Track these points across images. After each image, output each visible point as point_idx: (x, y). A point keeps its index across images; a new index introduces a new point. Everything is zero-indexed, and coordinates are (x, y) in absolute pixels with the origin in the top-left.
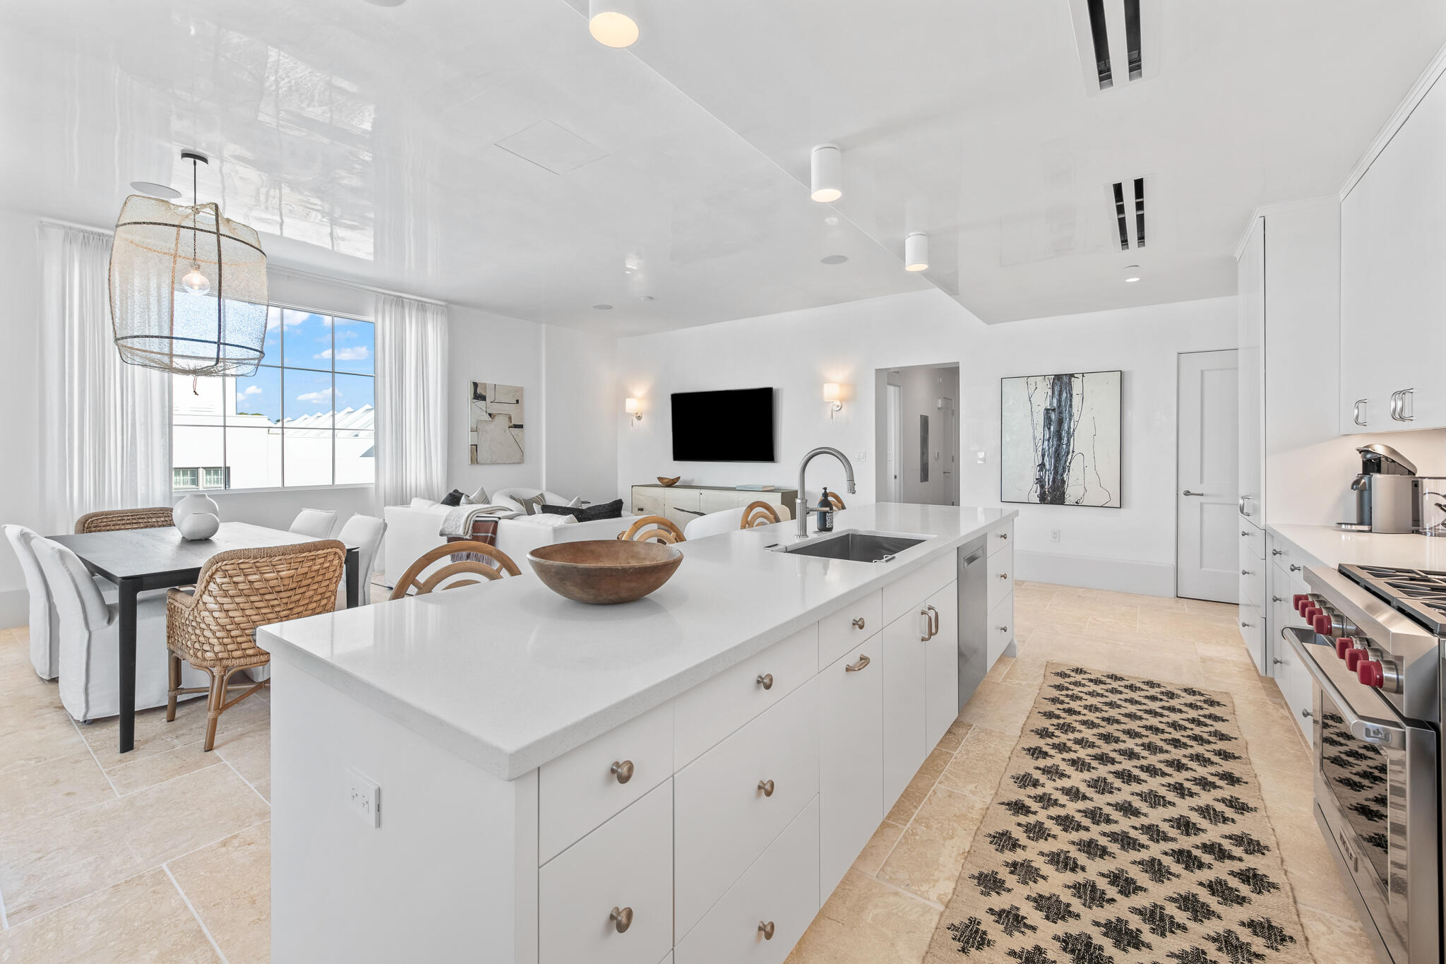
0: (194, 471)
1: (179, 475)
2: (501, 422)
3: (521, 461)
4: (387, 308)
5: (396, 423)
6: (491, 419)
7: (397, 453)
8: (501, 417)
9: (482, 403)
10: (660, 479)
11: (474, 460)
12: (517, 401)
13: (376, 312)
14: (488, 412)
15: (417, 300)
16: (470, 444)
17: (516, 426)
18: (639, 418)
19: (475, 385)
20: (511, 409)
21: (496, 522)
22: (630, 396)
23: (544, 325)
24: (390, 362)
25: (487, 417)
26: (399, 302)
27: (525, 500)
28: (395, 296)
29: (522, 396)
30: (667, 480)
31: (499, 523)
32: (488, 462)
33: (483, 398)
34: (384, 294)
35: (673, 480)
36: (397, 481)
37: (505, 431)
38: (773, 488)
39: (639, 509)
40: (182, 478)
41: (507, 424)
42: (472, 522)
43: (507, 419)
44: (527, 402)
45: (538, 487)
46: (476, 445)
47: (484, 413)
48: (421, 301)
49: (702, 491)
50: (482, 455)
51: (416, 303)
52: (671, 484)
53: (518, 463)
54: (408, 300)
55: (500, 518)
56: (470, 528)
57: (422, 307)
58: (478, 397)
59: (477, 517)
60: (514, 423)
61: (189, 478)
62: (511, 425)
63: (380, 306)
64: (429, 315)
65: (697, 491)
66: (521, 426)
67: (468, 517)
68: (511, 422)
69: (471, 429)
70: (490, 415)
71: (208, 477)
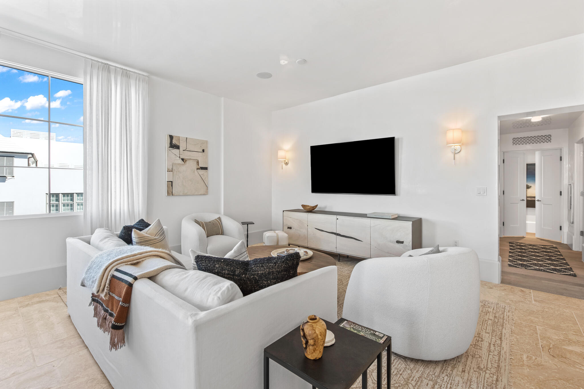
0: (72, 195)
1: (65, 197)
2: (191, 165)
3: (206, 193)
4: (95, 72)
5: (102, 163)
6: (183, 163)
7: (102, 188)
8: (191, 161)
9: (176, 151)
10: (303, 206)
11: (170, 193)
12: (203, 151)
13: (85, 73)
14: (182, 157)
15: (122, 69)
16: (167, 181)
17: (202, 168)
18: (287, 164)
19: (171, 137)
20: (199, 156)
21: (131, 285)
22: (281, 149)
23: (223, 99)
24: (97, 115)
25: (180, 161)
26: (107, 68)
27: (206, 223)
28: (102, 63)
29: (207, 147)
30: (308, 207)
31: (134, 285)
32: (181, 194)
33: (178, 147)
34: (92, 60)
35: (313, 207)
36: (103, 210)
37: (194, 172)
38: (397, 216)
39: (288, 228)
40: (66, 198)
41: (195, 166)
42: (109, 277)
43: (196, 163)
44: (210, 151)
45: (218, 212)
46: (172, 182)
47: (178, 158)
48: (126, 70)
49: (338, 217)
50: (176, 189)
51: (122, 70)
52: (311, 210)
53: (204, 195)
54: (114, 68)
55: (136, 279)
56: (107, 285)
57: (126, 75)
58: (174, 146)
59: (117, 270)
60: (201, 165)
61: (69, 198)
62: (198, 167)
63: (89, 69)
64: (132, 82)
65: (334, 217)
66: (206, 169)
67: (106, 269)
68: (198, 165)
69: (168, 169)
70: (183, 159)
71: (78, 197)
